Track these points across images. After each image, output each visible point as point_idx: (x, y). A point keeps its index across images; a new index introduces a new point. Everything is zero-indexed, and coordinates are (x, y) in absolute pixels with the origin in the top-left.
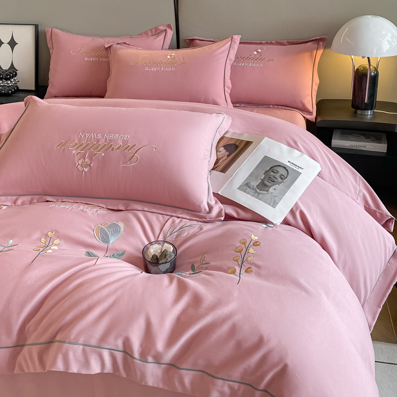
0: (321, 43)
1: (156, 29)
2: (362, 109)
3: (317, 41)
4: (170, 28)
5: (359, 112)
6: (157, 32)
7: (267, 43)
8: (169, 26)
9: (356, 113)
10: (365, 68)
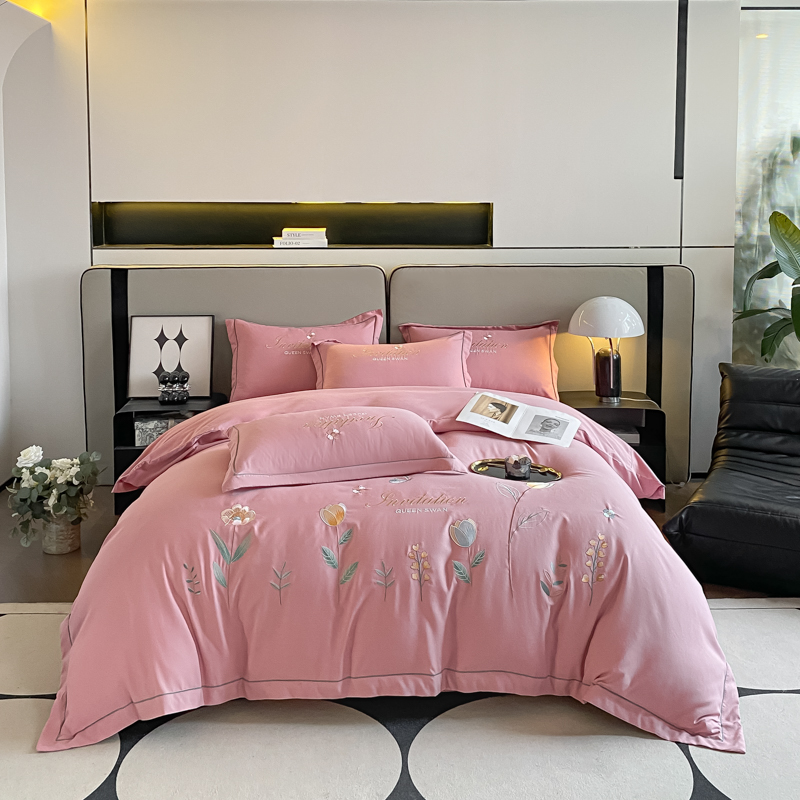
0: (553, 327)
1: (364, 315)
2: (607, 397)
3: (549, 325)
4: (381, 314)
5: (605, 400)
6: (365, 319)
7: (494, 329)
8: (379, 312)
9: (601, 401)
10: (606, 352)
